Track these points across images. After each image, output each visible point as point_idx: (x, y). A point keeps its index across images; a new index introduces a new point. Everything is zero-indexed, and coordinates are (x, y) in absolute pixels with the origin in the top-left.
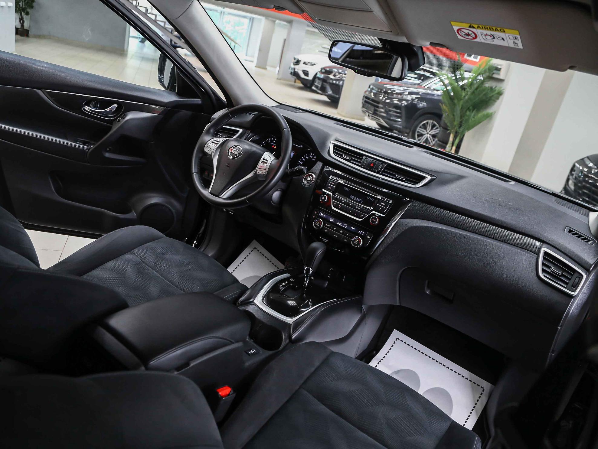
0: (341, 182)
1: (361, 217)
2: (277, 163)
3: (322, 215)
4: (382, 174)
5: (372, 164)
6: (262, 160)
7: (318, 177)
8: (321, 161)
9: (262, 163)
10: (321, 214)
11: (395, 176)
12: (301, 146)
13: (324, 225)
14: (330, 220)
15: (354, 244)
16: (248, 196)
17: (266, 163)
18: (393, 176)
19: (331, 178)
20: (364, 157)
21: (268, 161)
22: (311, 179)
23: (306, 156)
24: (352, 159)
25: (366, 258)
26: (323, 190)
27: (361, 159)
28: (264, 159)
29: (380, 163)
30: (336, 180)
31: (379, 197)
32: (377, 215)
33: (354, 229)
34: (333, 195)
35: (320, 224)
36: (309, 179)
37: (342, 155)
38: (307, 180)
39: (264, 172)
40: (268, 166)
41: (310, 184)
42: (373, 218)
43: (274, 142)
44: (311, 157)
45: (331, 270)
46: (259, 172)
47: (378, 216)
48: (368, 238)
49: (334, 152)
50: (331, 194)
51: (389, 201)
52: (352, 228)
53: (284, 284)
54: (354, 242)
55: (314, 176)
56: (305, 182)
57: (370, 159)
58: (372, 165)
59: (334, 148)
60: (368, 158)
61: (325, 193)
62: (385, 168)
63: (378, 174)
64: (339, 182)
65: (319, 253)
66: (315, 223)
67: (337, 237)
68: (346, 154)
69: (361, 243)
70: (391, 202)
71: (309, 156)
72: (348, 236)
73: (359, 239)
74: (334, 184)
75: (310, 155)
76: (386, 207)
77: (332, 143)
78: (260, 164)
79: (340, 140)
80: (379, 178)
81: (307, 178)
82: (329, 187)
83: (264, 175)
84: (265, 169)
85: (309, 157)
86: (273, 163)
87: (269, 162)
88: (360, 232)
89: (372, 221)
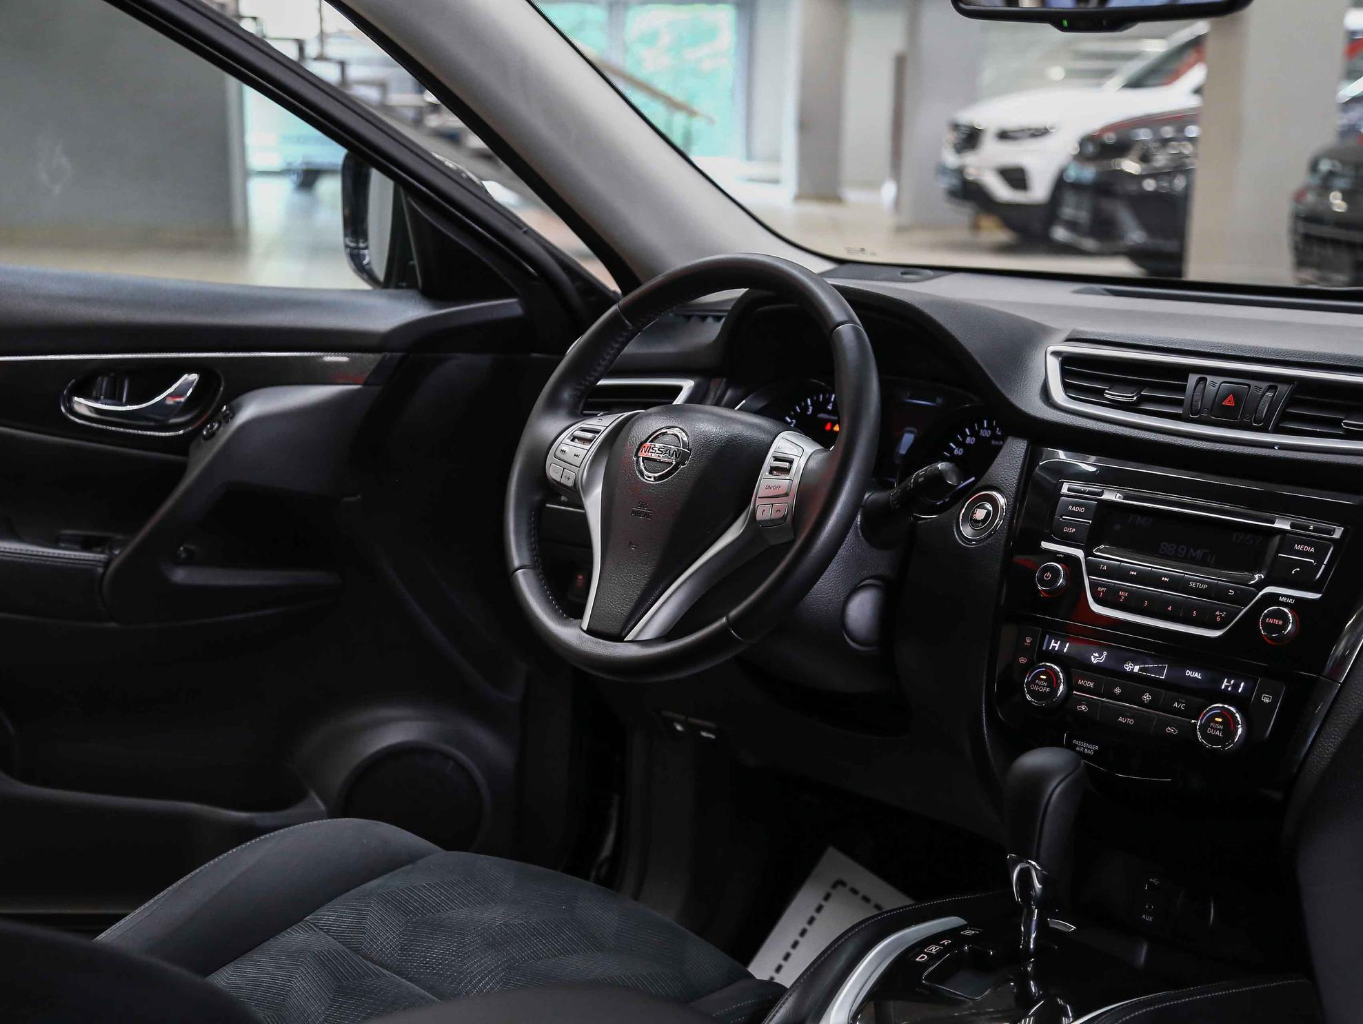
0: (1110, 496)
1: (1218, 619)
2: (829, 460)
3: (1055, 645)
4: (1278, 430)
5: (1231, 395)
6: (769, 461)
7: (1016, 499)
8: (1019, 435)
9: (771, 476)
10: (1053, 644)
11: (1336, 423)
12: (939, 400)
13: (1070, 686)
14: (1094, 661)
15: (1204, 735)
16: (733, 613)
17: (787, 471)
18: (1331, 428)
19: (1069, 490)
20: (1193, 379)
21: (791, 462)
22: (988, 514)
23: (964, 436)
24: (1143, 399)
25: (1278, 795)
26: (1046, 545)
27: (1182, 389)
28: (777, 459)
29: (1264, 385)
30: (1090, 493)
31: (1283, 525)
32: (1284, 599)
33: (1197, 675)
34: (1086, 557)
35: (1053, 681)
36: (980, 514)
37: (1100, 393)
38: (977, 521)
39: (783, 508)
40: (796, 481)
41: (990, 535)
42: (1273, 615)
43: (830, 407)
44: (986, 433)
45: (1151, 884)
46: (764, 510)
47: (1290, 601)
48: (1266, 700)
49: (1067, 387)
50: (1080, 553)
51: (1331, 532)
52: (1189, 673)
53: (933, 949)
54: (1210, 731)
55: (1002, 500)
56: (967, 531)
57: (1219, 380)
58: (1229, 402)
59: (1064, 373)
60: (1210, 378)
61: (1053, 555)
62: (1292, 401)
63: (1263, 430)
64: (1103, 497)
65: (1055, 790)
66: (1033, 681)
67: (1131, 721)
68: (1114, 383)
69: (1240, 731)
70: (1338, 533)
71: (979, 431)
72: (1177, 712)
73: (1225, 714)
74: (1082, 510)
75: (981, 426)
76: (1319, 557)
77: (1055, 354)
78: (766, 482)
79: (1087, 333)
80: (1270, 446)
81: (974, 513)
82: (1066, 529)
83: (784, 518)
84: (786, 495)
85: (980, 439)
86: (812, 464)
87: (799, 464)
88: (1225, 683)
89: (1270, 628)
